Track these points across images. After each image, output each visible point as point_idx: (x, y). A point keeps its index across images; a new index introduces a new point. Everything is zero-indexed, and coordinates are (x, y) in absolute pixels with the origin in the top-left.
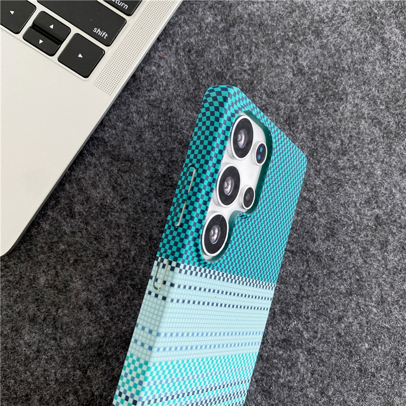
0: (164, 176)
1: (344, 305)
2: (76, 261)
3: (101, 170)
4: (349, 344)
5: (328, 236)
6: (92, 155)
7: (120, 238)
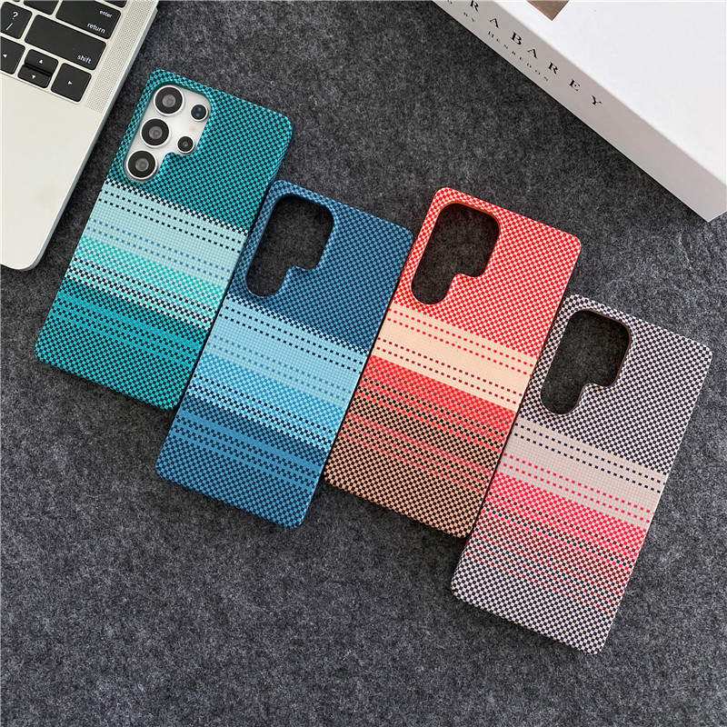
0: (212, 522)
1: (397, 630)
2: (138, 612)
3: (152, 522)
4: (403, 668)
5: (376, 564)
6: (143, 509)
7: (176, 586)
